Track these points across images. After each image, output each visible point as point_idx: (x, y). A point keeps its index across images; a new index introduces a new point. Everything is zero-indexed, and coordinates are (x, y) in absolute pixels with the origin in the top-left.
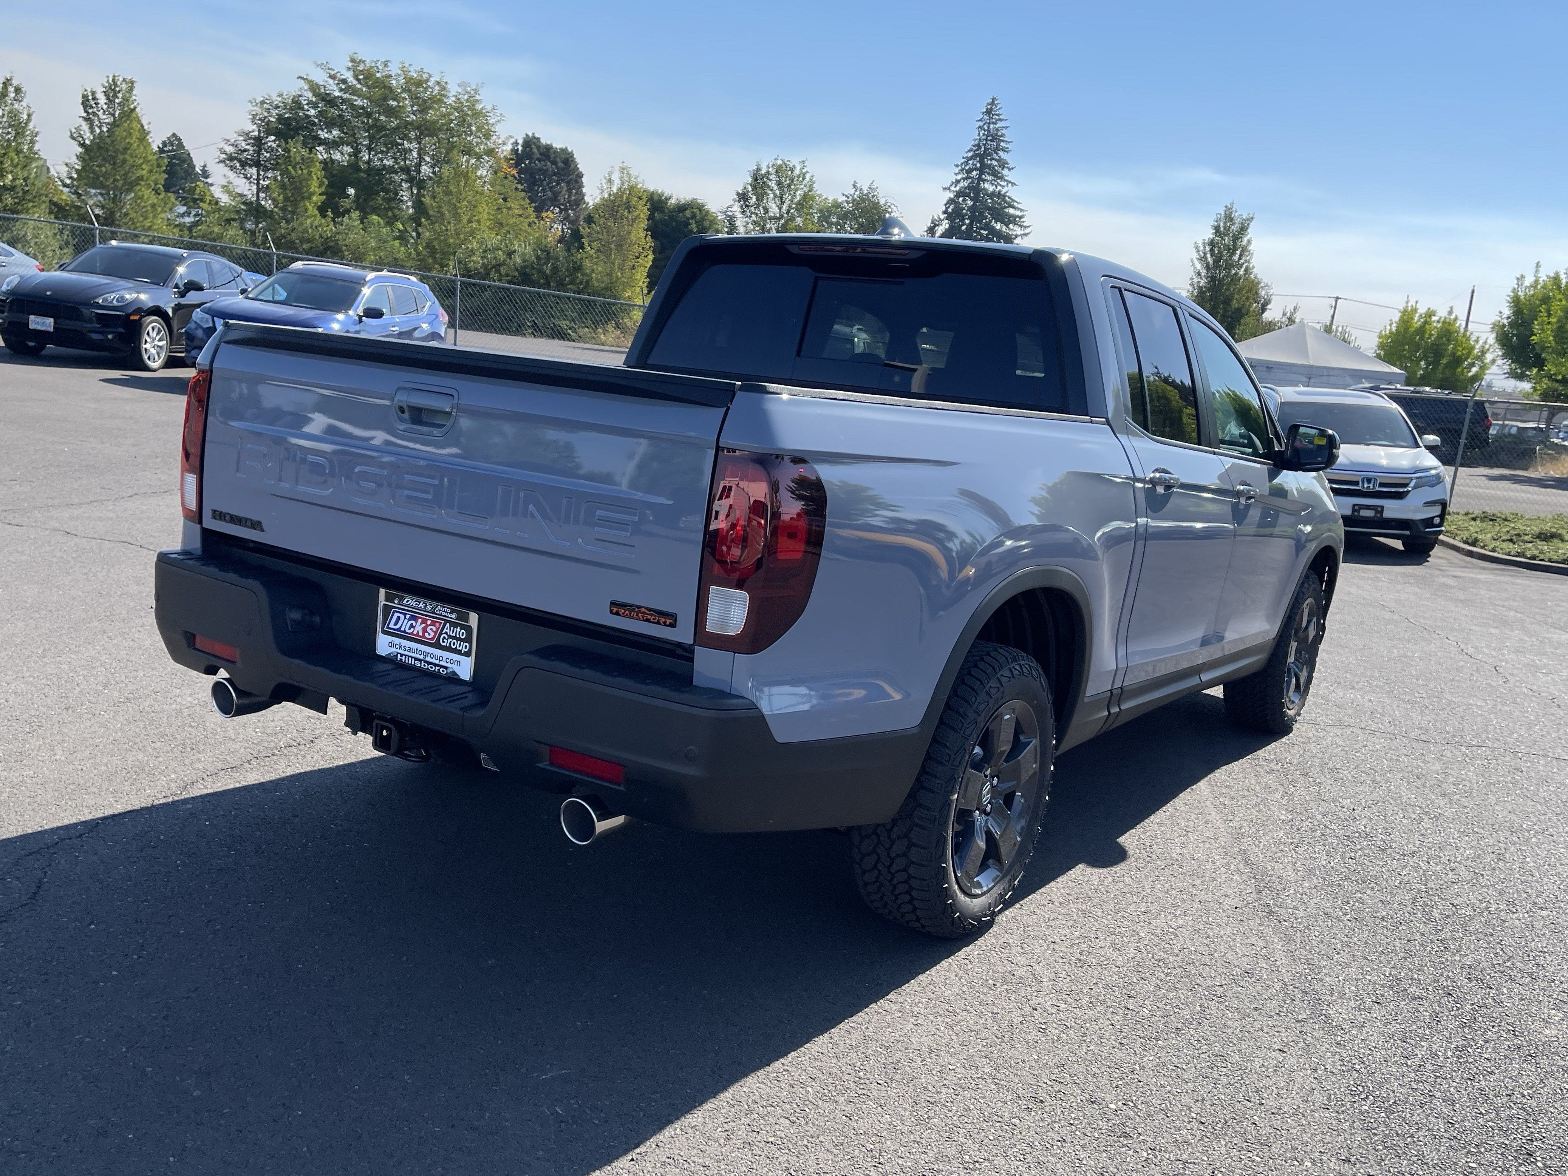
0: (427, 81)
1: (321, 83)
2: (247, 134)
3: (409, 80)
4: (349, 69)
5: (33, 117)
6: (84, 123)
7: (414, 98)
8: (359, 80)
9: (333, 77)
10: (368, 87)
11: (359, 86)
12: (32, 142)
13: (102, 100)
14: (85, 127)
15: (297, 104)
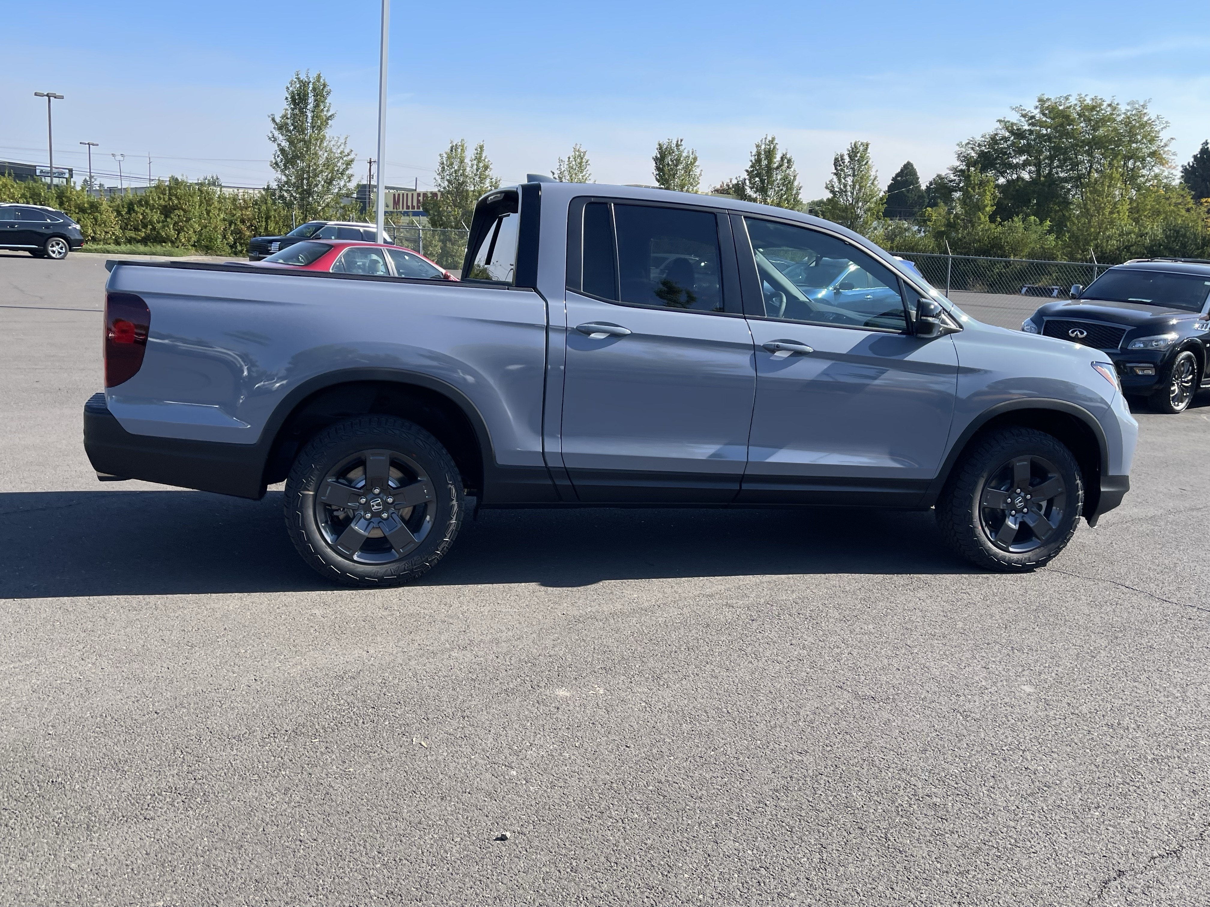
0: (1101, 105)
1: (1015, 122)
2: (956, 169)
3: (1086, 108)
4: (1036, 107)
5: (797, 177)
6: (835, 177)
7: (1088, 120)
8: (1044, 115)
9: (1024, 116)
10: (1053, 119)
11: (1044, 119)
12: (797, 194)
13: (847, 159)
14: (835, 179)
15: (994, 140)
